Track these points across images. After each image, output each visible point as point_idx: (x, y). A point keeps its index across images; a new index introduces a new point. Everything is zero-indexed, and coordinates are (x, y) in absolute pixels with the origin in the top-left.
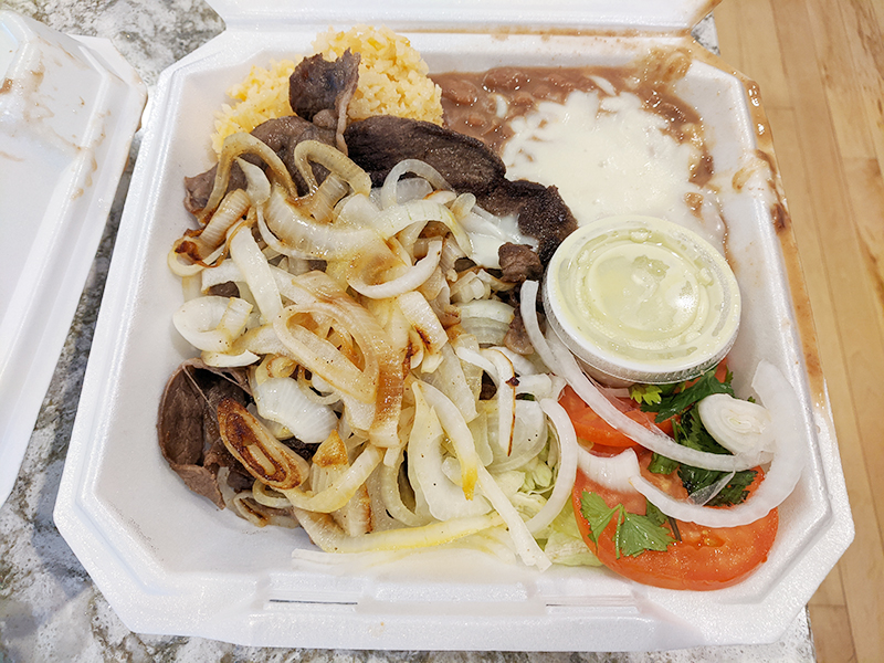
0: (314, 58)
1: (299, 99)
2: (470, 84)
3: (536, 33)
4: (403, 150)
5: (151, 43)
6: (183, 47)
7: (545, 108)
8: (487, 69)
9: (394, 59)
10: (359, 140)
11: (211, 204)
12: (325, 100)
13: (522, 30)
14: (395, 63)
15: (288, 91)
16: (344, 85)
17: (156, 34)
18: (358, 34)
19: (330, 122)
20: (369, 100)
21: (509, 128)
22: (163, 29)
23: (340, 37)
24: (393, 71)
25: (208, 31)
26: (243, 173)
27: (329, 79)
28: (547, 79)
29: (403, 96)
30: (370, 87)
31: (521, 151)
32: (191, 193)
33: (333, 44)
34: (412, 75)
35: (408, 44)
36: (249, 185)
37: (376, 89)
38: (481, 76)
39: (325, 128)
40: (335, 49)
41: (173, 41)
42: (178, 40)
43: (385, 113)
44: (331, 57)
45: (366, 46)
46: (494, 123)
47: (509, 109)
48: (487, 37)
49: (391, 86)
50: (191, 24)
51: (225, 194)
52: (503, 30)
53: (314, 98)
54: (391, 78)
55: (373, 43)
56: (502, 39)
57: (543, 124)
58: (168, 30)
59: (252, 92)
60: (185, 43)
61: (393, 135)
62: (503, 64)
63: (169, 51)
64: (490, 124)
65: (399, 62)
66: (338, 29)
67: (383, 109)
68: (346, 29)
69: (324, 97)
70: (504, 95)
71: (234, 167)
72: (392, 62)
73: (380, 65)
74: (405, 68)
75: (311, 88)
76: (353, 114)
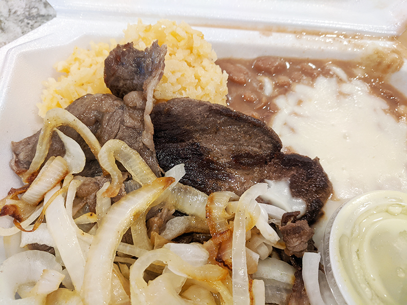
0: (126, 46)
1: (113, 78)
2: (244, 68)
3: (291, 32)
4: (199, 127)
5: (5, 21)
6: (29, 26)
7: (300, 89)
8: (255, 56)
9: (191, 49)
10: (163, 119)
11: (33, 167)
12: (134, 82)
13: (281, 29)
14: (191, 52)
15: (103, 70)
16: (151, 72)
17: (9, 15)
18: (163, 26)
19: (139, 103)
20: (172, 84)
21: (275, 105)
22: (15, 12)
23: (148, 29)
24: (191, 59)
25: (48, 15)
26: (62, 142)
27: (139, 65)
28: (299, 67)
29: (199, 80)
30: (173, 73)
31: (285, 124)
32: (17, 155)
33: (142, 35)
34: (206, 62)
35: (202, 37)
36: (67, 153)
37: (178, 75)
38: (250, 62)
39: (135, 108)
40: (144, 39)
41: (22, 21)
42: (26, 21)
43: (184, 96)
44: (141, 46)
45: (170, 38)
46: (264, 100)
47: (274, 89)
48: (256, 33)
49: (190, 72)
50: (36, 10)
51: (46, 160)
52: (268, 29)
53: (125, 80)
54: (189, 65)
55: (174, 35)
56: (268, 35)
57: (300, 102)
58: (19, 13)
59: (73, 69)
60: (31, 22)
61: (191, 115)
62: (267, 54)
63: (19, 28)
64: (260, 101)
65: (195, 51)
66: (146, 23)
67: (183, 92)
68: (153, 23)
69: (133, 79)
70: (269, 77)
71: (54, 136)
72: (189, 51)
73: (181, 54)
74: (199, 56)
75: (122, 71)
76: (158, 96)
